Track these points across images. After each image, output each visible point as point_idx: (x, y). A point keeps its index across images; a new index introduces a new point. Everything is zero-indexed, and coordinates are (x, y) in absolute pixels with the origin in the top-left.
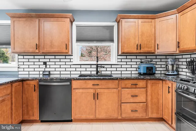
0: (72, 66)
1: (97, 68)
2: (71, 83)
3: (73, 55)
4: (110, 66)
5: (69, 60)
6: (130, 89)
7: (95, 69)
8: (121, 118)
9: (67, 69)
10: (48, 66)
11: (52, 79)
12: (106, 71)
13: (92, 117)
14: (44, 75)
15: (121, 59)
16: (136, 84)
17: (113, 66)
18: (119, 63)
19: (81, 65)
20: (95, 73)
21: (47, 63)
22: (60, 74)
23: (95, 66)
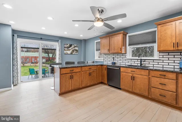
0: (126, 60)
1: (141, 62)
2: (120, 69)
3: (127, 53)
4: (152, 61)
5: (125, 57)
6: (159, 78)
7: (140, 63)
8: (151, 97)
9: (123, 62)
10: (115, 60)
11: (116, 66)
12: (149, 64)
13: (130, 90)
14: (112, 64)
15: (163, 55)
16: (165, 75)
17: (154, 61)
18: (160, 59)
19: (131, 59)
20: (139, 65)
21: (115, 58)
22: (120, 64)
23: (140, 61)
